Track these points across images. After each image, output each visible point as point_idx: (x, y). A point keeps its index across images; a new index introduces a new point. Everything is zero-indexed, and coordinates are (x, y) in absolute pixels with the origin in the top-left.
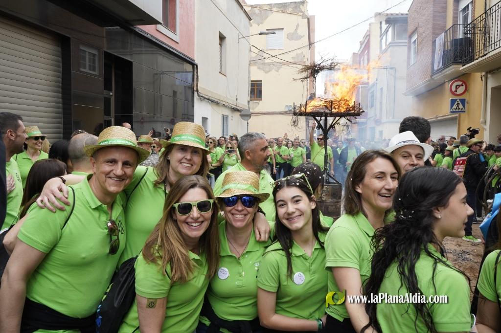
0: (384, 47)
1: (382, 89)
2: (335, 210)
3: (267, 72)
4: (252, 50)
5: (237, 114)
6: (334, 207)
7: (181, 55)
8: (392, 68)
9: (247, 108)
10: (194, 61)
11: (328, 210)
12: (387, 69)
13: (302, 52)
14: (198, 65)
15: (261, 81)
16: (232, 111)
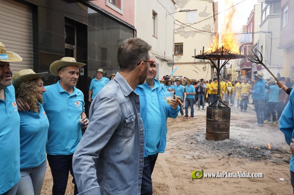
0: (264, 19)
1: (262, 47)
2: (225, 127)
3: (186, 38)
4: (175, 23)
5: (165, 63)
6: (224, 125)
7: (124, 23)
8: (269, 32)
9: (172, 60)
10: (134, 27)
11: (220, 127)
12: (266, 33)
13: (209, 24)
14: (137, 30)
15: (183, 43)
16: (162, 61)
